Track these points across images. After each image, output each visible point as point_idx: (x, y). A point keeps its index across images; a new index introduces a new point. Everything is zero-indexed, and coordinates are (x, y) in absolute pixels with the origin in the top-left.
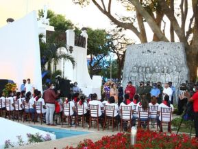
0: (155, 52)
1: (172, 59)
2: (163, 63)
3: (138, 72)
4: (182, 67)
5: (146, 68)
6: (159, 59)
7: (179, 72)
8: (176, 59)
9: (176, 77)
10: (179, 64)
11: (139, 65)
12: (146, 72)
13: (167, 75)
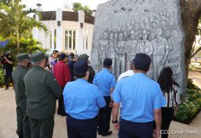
0: (131, 10)
1: (155, 18)
2: (142, 25)
3: (109, 39)
4: (172, 29)
5: (118, 33)
6: (137, 19)
7: (167, 39)
8: (164, 18)
9: (161, 47)
10: (167, 24)
11: (110, 29)
12: (118, 40)
13: (148, 43)
